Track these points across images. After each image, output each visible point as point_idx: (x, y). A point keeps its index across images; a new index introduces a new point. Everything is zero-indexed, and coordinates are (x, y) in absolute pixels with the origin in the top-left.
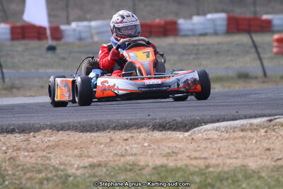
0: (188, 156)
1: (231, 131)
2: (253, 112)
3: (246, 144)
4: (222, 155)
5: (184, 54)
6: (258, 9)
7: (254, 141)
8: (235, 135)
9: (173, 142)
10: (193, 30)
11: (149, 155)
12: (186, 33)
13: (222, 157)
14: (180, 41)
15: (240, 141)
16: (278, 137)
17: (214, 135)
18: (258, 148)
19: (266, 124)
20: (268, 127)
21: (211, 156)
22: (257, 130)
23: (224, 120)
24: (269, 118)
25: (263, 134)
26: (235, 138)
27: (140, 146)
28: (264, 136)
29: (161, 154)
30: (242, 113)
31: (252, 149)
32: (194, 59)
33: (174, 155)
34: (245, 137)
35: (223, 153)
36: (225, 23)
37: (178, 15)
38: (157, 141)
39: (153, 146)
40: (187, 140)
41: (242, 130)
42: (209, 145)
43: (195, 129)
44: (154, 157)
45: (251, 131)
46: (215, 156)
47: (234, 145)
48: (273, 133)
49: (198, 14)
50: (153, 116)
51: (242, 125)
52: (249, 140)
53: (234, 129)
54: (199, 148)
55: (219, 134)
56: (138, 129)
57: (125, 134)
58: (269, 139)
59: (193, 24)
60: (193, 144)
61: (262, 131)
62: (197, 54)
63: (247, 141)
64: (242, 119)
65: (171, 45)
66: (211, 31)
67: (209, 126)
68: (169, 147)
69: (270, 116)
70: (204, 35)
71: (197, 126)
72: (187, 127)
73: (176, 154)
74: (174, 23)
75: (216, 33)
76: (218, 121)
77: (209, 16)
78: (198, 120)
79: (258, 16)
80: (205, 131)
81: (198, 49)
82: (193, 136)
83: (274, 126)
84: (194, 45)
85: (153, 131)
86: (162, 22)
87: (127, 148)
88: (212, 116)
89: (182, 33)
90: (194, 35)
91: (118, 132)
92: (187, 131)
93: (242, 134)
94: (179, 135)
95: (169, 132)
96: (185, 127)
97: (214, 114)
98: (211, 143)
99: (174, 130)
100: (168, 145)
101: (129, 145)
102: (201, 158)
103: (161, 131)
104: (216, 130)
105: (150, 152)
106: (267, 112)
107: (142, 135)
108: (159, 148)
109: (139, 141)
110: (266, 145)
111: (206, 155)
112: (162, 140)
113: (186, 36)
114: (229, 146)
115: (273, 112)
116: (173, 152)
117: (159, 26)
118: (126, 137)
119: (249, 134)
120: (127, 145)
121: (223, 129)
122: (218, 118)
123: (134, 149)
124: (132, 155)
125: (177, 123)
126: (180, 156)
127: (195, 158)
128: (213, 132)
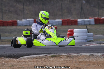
0: (17, 67)
1: (33, 59)
2: (40, 52)
3: (38, 63)
4: (29, 67)
7: (40, 62)
8: (34, 60)
10: (22, 24)
11: (4, 66)
13: (29, 68)
14: (18, 27)
15: (36, 62)
16: (48, 61)
17: (27, 60)
18: (42, 65)
19: (45, 57)
21: (26, 67)
22: (42, 58)
23: (31, 55)
24: (46, 55)
25: (44, 60)
26: (34, 61)
27: (1, 63)
28: (44, 61)
29: (8, 66)
30: (37, 53)
35: (30, 66)
36: (33, 22)
37: (17, 19)
38: (7, 62)
39: (6, 63)
40: (18, 61)
41: (37, 59)
42: (25, 64)
43: (21, 58)
44: (6, 67)
45: (40, 59)
47: (33, 63)
48: (47, 60)
49: (24, 19)
50: (6, 53)
51: (36, 57)
52: (39, 62)
53: (34, 58)
54: (21, 64)
55: (29, 60)
56: (1, 57)
59: (22, 22)
60: (20, 63)
63: (38, 62)
64: (36, 55)
66: (28, 24)
67: (25, 57)
68: (11, 64)
70: (26, 26)
71: (21, 57)
73: (13, 66)
74: (16, 22)
76: (28, 55)
77: (28, 19)
78: (21, 55)
80: (24, 58)
82: (20, 60)
83: (47, 57)
85: (6, 58)
86: (12, 21)
88: (26, 53)
89: (19, 25)
90: (22, 26)
92: (18, 58)
93: (36, 60)
94: (15, 60)
95: (11, 59)
98: (25, 63)
99: (13, 58)
100: (11, 63)
102: (22, 68)
103: (9, 58)
104: (28, 58)
105: (4, 65)
106: (45, 52)
108: (8, 64)
109: (1, 61)
110: (44, 64)
111: (24, 67)
112: (9, 61)
115: (47, 52)
116: (12, 66)
119: (39, 60)
121: (30, 58)
122: (28, 54)
125: (14, 56)
126: (15, 67)
127: (20, 68)
128: (26, 59)
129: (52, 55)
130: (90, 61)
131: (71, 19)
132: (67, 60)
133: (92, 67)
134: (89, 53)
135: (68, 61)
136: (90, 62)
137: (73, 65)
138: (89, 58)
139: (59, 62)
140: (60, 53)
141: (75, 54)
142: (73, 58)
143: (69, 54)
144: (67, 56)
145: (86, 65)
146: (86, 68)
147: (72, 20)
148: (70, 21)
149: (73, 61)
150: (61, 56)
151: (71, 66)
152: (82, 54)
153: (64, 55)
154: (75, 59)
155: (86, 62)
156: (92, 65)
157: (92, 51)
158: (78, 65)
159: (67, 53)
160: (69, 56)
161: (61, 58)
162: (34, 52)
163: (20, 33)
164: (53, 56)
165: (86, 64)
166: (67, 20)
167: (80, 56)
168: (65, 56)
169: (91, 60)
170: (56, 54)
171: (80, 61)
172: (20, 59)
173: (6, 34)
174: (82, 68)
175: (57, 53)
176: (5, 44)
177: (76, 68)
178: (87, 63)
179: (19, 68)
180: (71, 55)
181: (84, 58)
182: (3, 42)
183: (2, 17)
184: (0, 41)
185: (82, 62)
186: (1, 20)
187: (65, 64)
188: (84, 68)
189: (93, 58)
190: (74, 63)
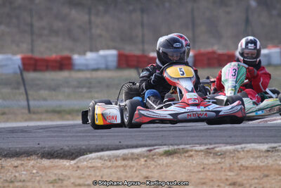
0: (73, 183)
1: (114, 160)
2: (135, 143)
3: (127, 172)
5: (78, 87)
6: (146, 47)
7: (134, 169)
8: (118, 163)
9: (59, 169)
10: (86, 65)
11: (36, 181)
12: (81, 67)
14: (76, 75)
15: (122, 169)
16: (156, 166)
17: (98, 163)
18: (138, 176)
19: (146, 154)
20: (147, 157)
22: (138, 159)
23: (108, 149)
24: (149, 148)
25: (143, 163)
26: (117, 167)
27: (29, 172)
28: (144, 165)
29: (48, 181)
30: (124, 143)
31: (132, 177)
32: (87, 92)
33: (60, 182)
34: (126, 166)
36: (115, 59)
37: (73, 51)
38: (45, 169)
39: (41, 173)
40: (73, 167)
41: (124, 159)
42: (93, 173)
43: (81, 157)
44: (41, 183)
45: (132, 160)
47: (115, 172)
48: (153, 162)
49: (91, 50)
50: (42, 144)
51: (124, 154)
52: (130, 168)
53: (117, 158)
54: (83, 176)
55: (103, 162)
56: (28, 156)
57: (16, 162)
58: (148, 168)
59: (87, 60)
60: (78, 171)
61: (142, 160)
62: (89, 88)
63: (127, 169)
64: (124, 148)
66: (103, 66)
67: (93, 155)
68: (56, 174)
69: (149, 146)
70: (97, 70)
71: (83, 155)
72: (74, 156)
73: (62, 180)
74: (69, 59)
75: (107, 69)
76: (102, 150)
77: (102, 53)
78: (84, 149)
79: (146, 54)
80: (90, 159)
82: (79, 164)
83: (153, 155)
84: (87, 79)
85: (42, 158)
86: (58, 58)
87: (17, 174)
88: (97, 146)
89: (77, 68)
90: (87, 70)
91: (9, 160)
92: (73, 159)
93: (123, 163)
94: (66, 163)
95: (56, 160)
96: (72, 155)
97: (99, 143)
98: (95, 170)
99: (62, 158)
100: (55, 172)
101: (18, 172)
102: (85, 185)
103: (49, 159)
105: (38, 178)
106: (147, 142)
107: (32, 162)
108: (46, 175)
109: (28, 168)
110: (145, 174)
111: (89, 182)
112: (50, 168)
113: (80, 70)
114: (111, 174)
115: (153, 142)
116: (59, 179)
117: (55, 61)
118: (16, 164)
119: (131, 163)
120: (16, 171)
121: (107, 158)
122: (102, 147)
123: (23, 176)
124: (20, 181)
125: (64, 152)
126: (65, 183)
127: (80, 185)
128: (97, 160)
129: (165, 148)
130: (267, 166)
131: (219, 49)
132: (206, 162)
133: (273, 181)
134: (267, 143)
135: (208, 165)
136: (268, 167)
137: (224, 178)
138: (267, 156)
139: (185, 167)
140: (188, 144)
141: (229, 148)
142: (222, 158)
143: (212, 146)
144: (208, 152)
145: (257, 177)
146: (259, 184)
147: (220, 52)
148: (215, 56)
149: (222, 165)
150: (191, 153)
151: (217, 180)
152: (249, 145)
153: (198, 148)
154: (228, 161)
155: (256, 167)
156: (275, 175)
157: (275, 136)
158: (237, 175)
159: (206, 144)
160: (211, 153)
161: (191, 156)
162: (117, 142)
163: (80, 90)
164: (169, 151)
165: (259, 173)
166: (209, 53)
167: (242, 153)
168: (201, 151)
169: (270, 161)
170: (176, 147)
171: (241, 165)
172: (80, 161)
173: (44, 93)
174: (248, 185)
175: (178, 145)
176: (40, 120)
177: (230, 185)
178: (260, 171)
179: (76, 186)
180: (217, 149)
181: (252, 157)
182: (34, 113)
183: (32, 46)
184: (27, 111)
185: (247, 168)
186: (29, 55)
187: (201, 175)
188: (251, 186)
189: (276, 158)
190: (225, 171)
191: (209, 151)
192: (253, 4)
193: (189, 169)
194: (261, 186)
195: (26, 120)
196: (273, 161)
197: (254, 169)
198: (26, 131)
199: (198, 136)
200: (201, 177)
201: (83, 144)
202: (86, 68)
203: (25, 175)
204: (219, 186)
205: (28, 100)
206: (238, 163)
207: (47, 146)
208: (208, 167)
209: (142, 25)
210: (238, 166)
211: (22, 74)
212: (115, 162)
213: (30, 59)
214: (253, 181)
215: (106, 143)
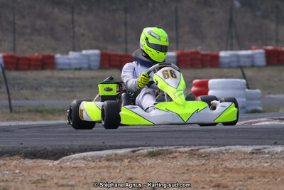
0: (56, 184)
1: (97, 160)
2: (118, 143)
3: (110, 173)
4: (87, 183)
5: (60, 87)
7: (118, 171)
8: (101, 164)
9: (42, 169)
10: (69, 65)
12: (63, 67)
13: (87, 185)
14: (57, 74)
15: (105, 170)
16: (140, 167)
17: (82, 164)
18: (121, 177)
19: (129, 155)
20: (131, 157)
21: (78, 184)
22: (121, 160)
23: (92, 150)
24: (133, 149)
25: (126, 164)
26: (100, 167)
27: (11, 172)
28: (128, 166)
29: (30, 181)
30: (108, 144)
31: (116, 178)
32: (69, 91)
33: (43, 182)
34: (110, 167)
35: (89, 181)
36: (98, 59)
37: (55, 50)
38: (28, 169)
39: (24, 173)
40: (56, 168)
41: (108, 160)
42: (76, 174)
43: (64, 158)
44: (24, 183)
45: (116, 161)
46: (81, 184)
47: (99, 173)
48: (137, 163)
49: (74, 50)
50: (25, 144)
51: (108, 155)
52: (114, 169)
53: (100, 158)
54: (66, 176)
55: (86, 163)
56: (11, 156)
58: (132, 169)
59: (69, 59)
60: (62, 172)
61: (126, 161)
62: (71, 87)
63: (111, 170)
64: (108, 149)
65: (48, 78)
66: (86, 66)
67: (77, 155)
68: (39, 174)
69: (133, 147)
70: (79, 69)
71: (67, 155)
72: (57, 156)
73: (45, 181)
74: (52, 58)
75: (90, 68)
76: (86, 151)
77: (84, 52)
78: (67, 149)
79: (129, 53)
80: (73, 159)
81: (73, 83)
82: (62, 165)
83: (137, 156)
84: (70, 79)
85: (24, 159)
86: (40, 57)
88: (80, 146)
89: (59, 67)
90: (70, 69)
92: (57, 159)
93: (107, 163)
94: (49, 163)
95: (39, 160)
96: (55, 155)
97: (82, 144)
98: (78, 171)
99: (45, 158)
100: (38, 172)
102: (68, 186)
103: (32, 159)
104: (84, 159)
105: (20, 178)
106: (131, 143)
108: (29, 175)
109: (11, 168)
110: (129, 175)
111: (72, 182)
112: (32, 168)
113: (62, 69)
114: (95, 175)
115: (137, 143)
116: (42, 179)
117: (36, 60)
119: (115, 164)
121: (90, 159)
122: (86, 147)
123: (6, 176)
124: (3, 181)
125: (47, 152)
126: (48, 183)
127: (63, 186)
128: (80, 161)
129: (150, 149)
130: (252, 168)
131: (202, 49)
132: (190, 163)
133: (258, 183)
134: (252, 145)
135: (193, 166)
136: (252, 170)
137: (208, 179)
138: (252, 158)
139: (169, 169)
140: (172, 146)
141: (213, 149)
142: (206, 160)
143: (196, 148)
144: (192, 154)
145: (241, 179)
146: (243, 186)
147: (203, 52)
148: (199, 56)
149: (207, 166)
150: (176, 154)
151: (201, 181)
152: (233, 147)
153: (182, 149)
154: (212, 163)
155: (241, 169)
156: (259, 177)
157: (260, 138)
158: (221, 177)
159: (190, 146)
160: (195, 154)
161: (175, 157)
162: (101, 143)
163: (62, 89)
164: (153, 152)
165: (243, 175)
166: (192, 53)
167: (226, 155)
168: (186, 152)
169: (255, 163)
170: (160, 148)
171: (226, 167)
172: (63, 161)
173: (26, 92)
174: (232, 187)
175: (162, 146)
176: (22, 119)
177: (215, 186)
178: (244, 173)
179: (59, 186)
180: (202, 151)
181: (237, 159)
182: (16, 112)
183: (14, 44)
184: (8, 111)
185: (231, 170)
186: (11, 53)
187: (185, 177)
188: (235, 188)
189: (261, 159)
190: (209, 173)
191: (193, 152)
192: (237, 4)
193: (173, 171)
194: (245, 188)
195: (8, 120)
196: (258, 163)
197: (239, 171)
198: (7, 131)
199: (182, 138)
200: (185, 178)
201: (66, 144)
202: (69, 68)
203: (8, 174)
204: (203, 188)
205: (10, 100)
206: (222, 164)
207: (29, 146)
208: (192, 169)
209: (126, 25)
210: (222, 168)
211: (3, 72)
212: (98, 163)
213: (12, 57)
214: (238, 183)
215: (90, 144)
